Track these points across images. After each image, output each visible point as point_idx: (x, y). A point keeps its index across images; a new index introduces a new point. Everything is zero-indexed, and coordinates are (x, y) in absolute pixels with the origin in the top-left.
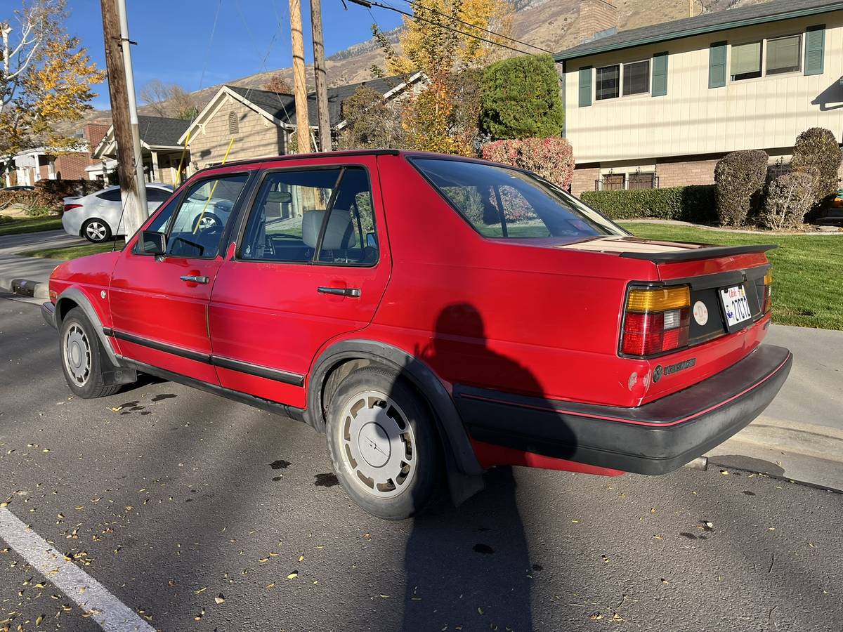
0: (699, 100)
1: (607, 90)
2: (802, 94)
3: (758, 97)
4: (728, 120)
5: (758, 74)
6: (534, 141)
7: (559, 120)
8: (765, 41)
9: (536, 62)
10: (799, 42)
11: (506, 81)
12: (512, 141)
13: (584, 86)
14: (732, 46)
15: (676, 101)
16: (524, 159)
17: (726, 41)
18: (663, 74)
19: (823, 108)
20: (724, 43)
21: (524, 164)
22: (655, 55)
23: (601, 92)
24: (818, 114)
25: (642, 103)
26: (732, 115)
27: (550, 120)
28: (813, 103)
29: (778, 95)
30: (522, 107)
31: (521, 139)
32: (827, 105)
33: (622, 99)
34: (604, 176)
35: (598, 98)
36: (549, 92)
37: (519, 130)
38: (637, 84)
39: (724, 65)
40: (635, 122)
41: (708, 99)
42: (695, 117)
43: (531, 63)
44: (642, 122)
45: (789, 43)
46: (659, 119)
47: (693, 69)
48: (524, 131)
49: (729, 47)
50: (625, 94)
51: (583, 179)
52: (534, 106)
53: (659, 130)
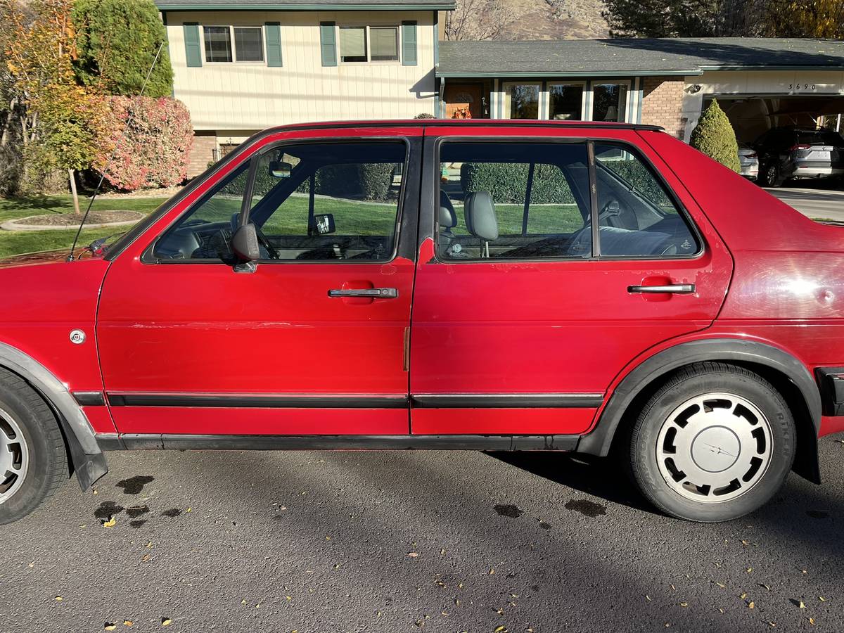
0: (315, 76)
1: (218, 52)
2: (401, 82)
3: (365, 80)
4: (342, 98)
5: (364, 59)
6: (148, 101)
7: (168, 78)
8: (368, 28)
9: (138, 8)
10: (396, 34)
11: (103, 24)
12: (119, 98)
13: (191, 43)
14: (340, 28)
15: (292, 75)
16: (136, 120)
17: (334, 22)
18: (276, 44)
19: (419, 96)
20: (332, 24)
21: (138, 126)
22: (268, 24)
23: (212, 54)
24: (415, 101)
25: (258, 72)
26: (345, 94)
27: (159, 78)
28: (411, 91)
29: (382, 81)
30: (127, 58)
31: (128, 96)
32: (422, 94)
33: (235, 63)
34: (221, 145)
35: (209, 60)
36: (157, 45)
37: (126, 85)
38: (251, 51)
39: (334, 45)
40: (253, 90)
41: (322, 77)
42: (311, 92)
43: (132, 8)
44: (259, 91)
45: (388, 33)
46: (278, 90)
47: (305, 44)
48: (133, 87)
49: (337, 28)
50: (239, 59)
51: (198, 147)
52: (142, 60)
53: (278, 102)
